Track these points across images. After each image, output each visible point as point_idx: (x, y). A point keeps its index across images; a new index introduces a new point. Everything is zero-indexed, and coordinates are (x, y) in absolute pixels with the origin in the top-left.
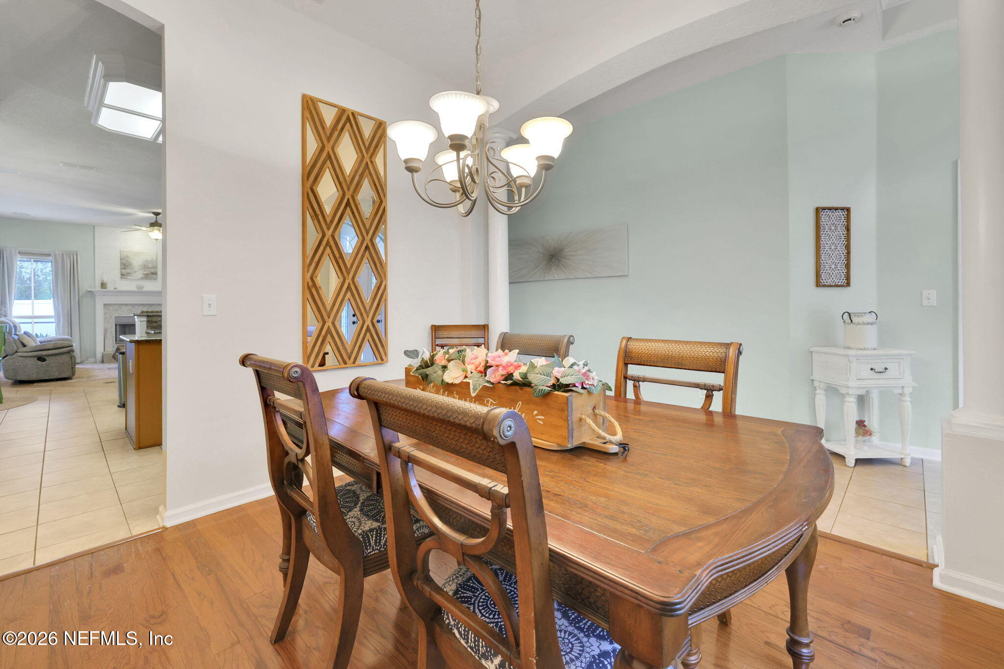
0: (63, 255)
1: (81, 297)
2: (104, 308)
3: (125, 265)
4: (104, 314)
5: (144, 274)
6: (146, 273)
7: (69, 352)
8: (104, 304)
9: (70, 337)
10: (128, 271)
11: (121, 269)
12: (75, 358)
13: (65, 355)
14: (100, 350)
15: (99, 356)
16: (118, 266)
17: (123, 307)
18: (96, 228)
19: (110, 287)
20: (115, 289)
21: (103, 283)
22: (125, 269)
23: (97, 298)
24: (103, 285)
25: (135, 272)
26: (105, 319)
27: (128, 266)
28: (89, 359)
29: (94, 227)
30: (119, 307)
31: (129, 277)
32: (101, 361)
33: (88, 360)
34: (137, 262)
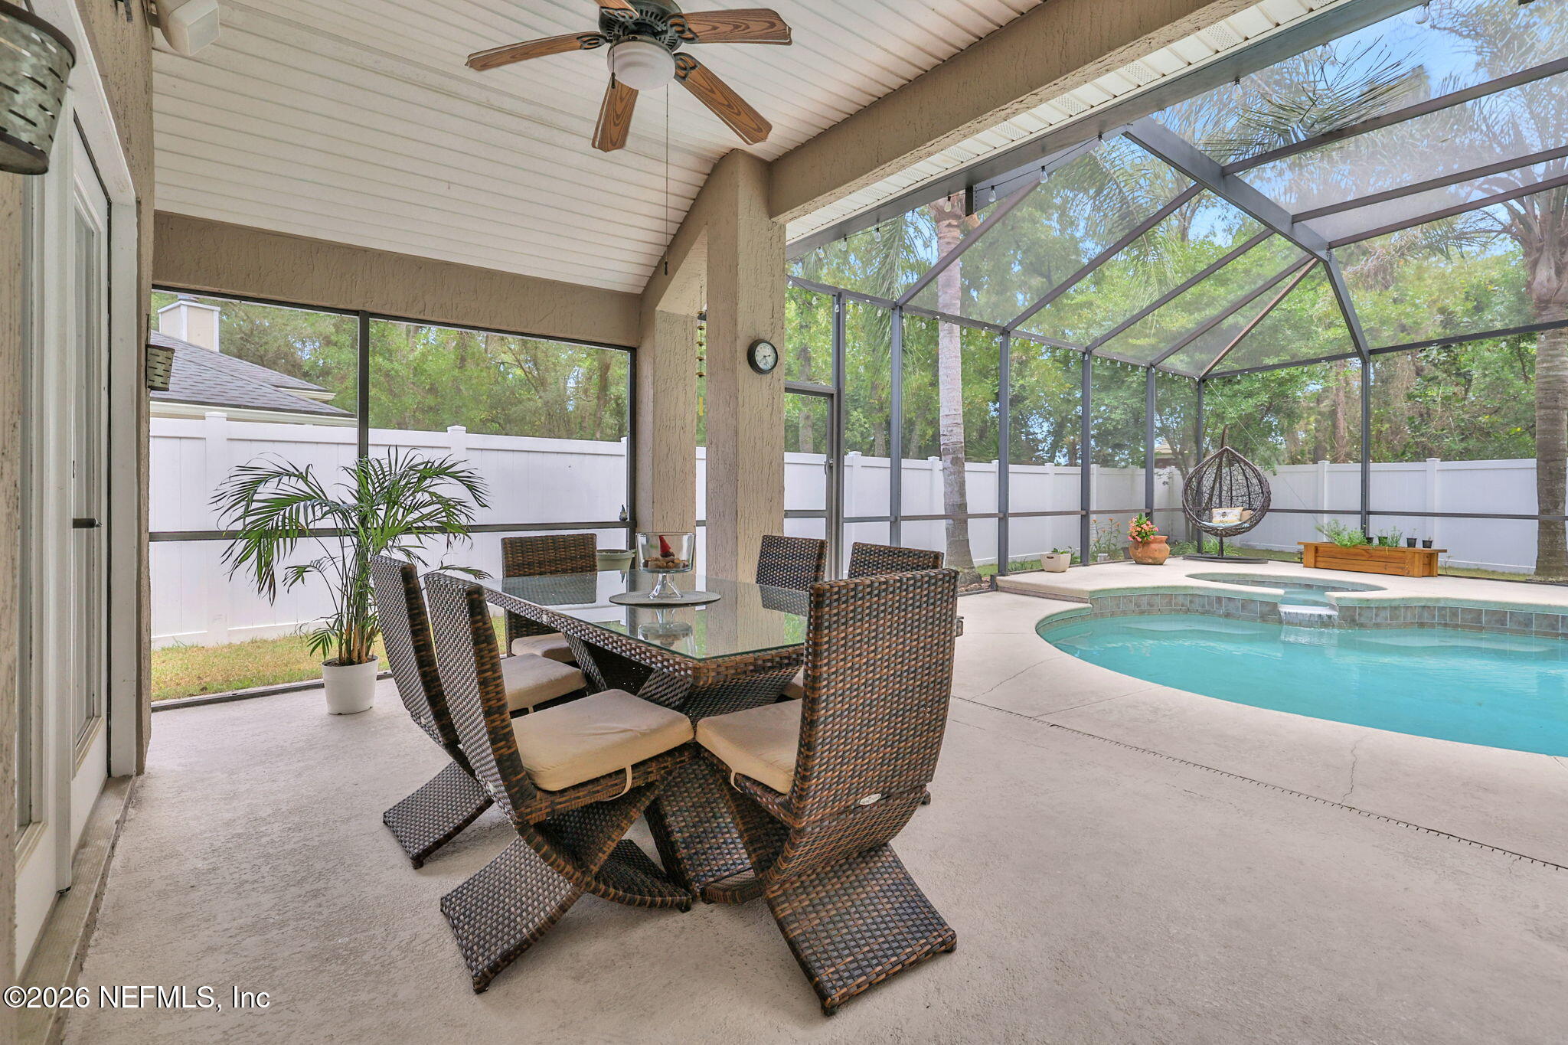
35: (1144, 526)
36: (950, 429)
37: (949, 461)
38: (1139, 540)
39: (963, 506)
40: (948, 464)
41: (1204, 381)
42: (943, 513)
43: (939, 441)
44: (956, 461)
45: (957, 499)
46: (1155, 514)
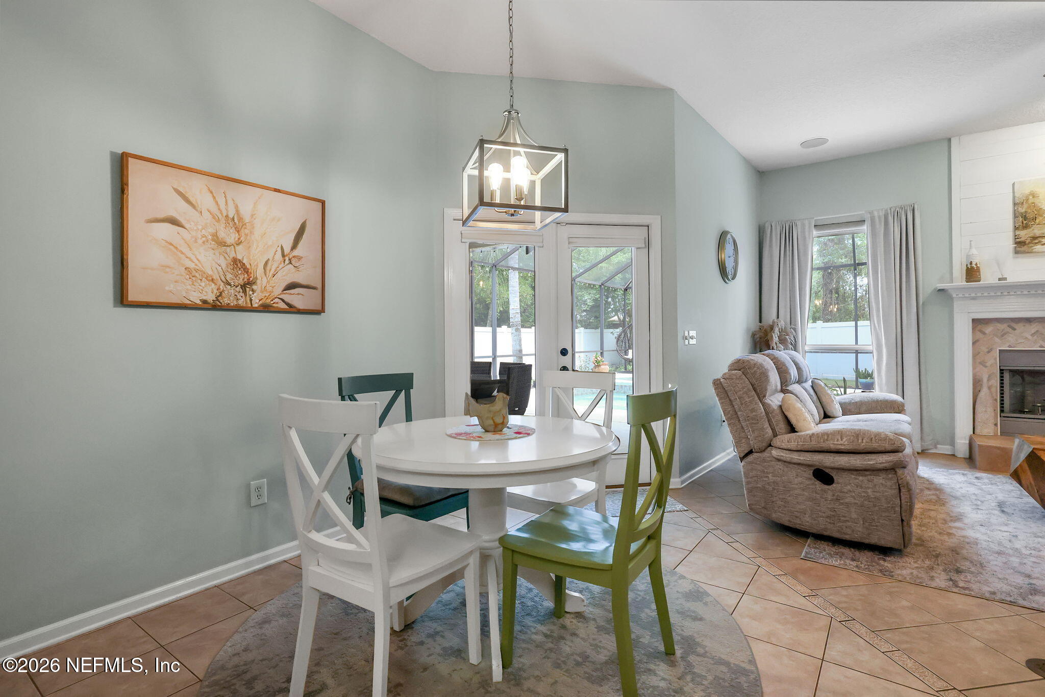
0: (886, 216)
1: (923, 304)
2: (974, 329)
3: (1025, 218)
4: (974, 343)
7: (892, 469)
8: (974, 320)
9: (898, 398)
10: (1036, 231)
11: (1015, 228)
12: (909, 490)
13: (883, 475)
14: (963, 430)
15: (961, 446)
17: (1020, 326)
18: (954, 142)
19: (988, 277)
20: (999, 280)
21: (972, 268)
22: (1026, 227)
23: (957, 306)
24: (972, 273)
26: (975, 355)
28: (939, 446)
29: (949, 140)
30: (1010, 326)
31: (1035, 248)
32: (967, 456)
33: (936, 448)
35: (598, 358)
36: (514, 315)
37: (514, 330)
38: (596, 364)
39: (521, 351)
40: (514, 331)
41: (626, 290)
42: (512, 354)
43: (510, 321)
44: (517, 330)
45: (518, 348)
46: (605, 353)
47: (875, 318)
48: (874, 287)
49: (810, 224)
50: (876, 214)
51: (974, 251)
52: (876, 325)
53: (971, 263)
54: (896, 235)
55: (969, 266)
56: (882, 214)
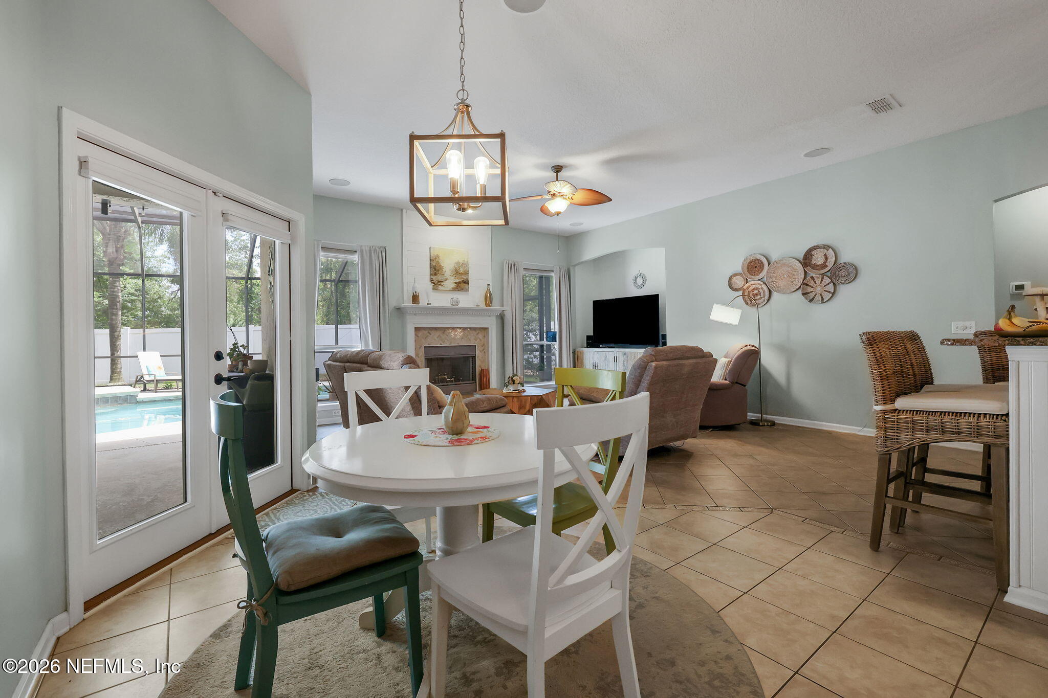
0: (370, 251)
2: (416, 333)
3: (435, 269)
4: (415, 341)
5: (456, 283)
6: (457, 281)
8: (415, 328)
10: (439, 278)
11: (431, 274)
16: (427, 270)
17: (433, 332)
18: (404, 211)
19: (423, 303)
20: (428, 304)
22: (435, 274)
23: (407, 318)
24: (415, 299)
25: (446, 279)
27: (439, 271)
29: (402, 210)
30: (429, 332)
31: (440, 287)
34: (448, 265)
47: (363, 322)
48: (363, 303)
49: (318, 245)
50: (364, 248)
51: (416, 285)
52: (364, 329)
53: (416, 292)
54: (376, 264)
55: (415, 294)
56: (368, 249)
